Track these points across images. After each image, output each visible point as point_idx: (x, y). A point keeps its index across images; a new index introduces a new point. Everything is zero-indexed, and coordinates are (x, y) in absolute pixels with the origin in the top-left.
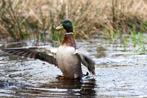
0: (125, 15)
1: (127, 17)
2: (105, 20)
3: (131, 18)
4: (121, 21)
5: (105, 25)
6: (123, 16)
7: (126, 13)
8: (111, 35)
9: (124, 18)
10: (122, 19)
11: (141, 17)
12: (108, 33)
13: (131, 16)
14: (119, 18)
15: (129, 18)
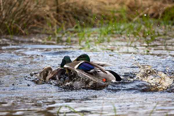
0: (71, 5)
1: (74, 7)
2: (48, 11)
3: (78, 9)
4: (66, 13)
5: (48, 18)
6: (69, 6)
7: (72, 4)
8: (54, 30)
9: (70, 9)
10: (67, 10)
11: (90, 8)
12: (50, 27)
13: (78, 6)
14: (63, 9)
15: (76, 9)
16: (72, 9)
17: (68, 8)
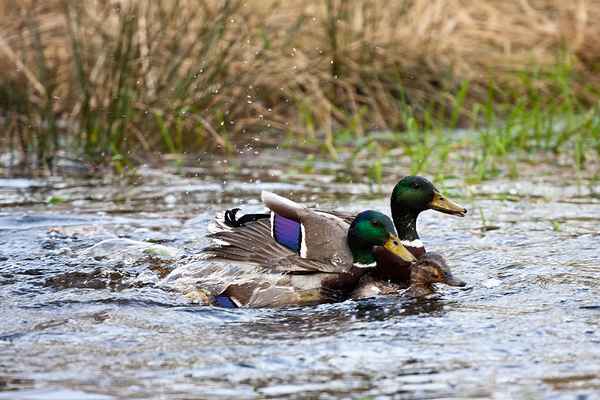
0: (381, 51)
1: (391, 60)
2: (299, 72)
3: (406, 64)
4: (365, 77)
5: (299, 96)
6: (374, 55)
7: (386, 47)
8: (323, 137)
9: (378, 66)
10: (367, 69)
11: (445, 60)
12: (310, 128)
13: (404, 55)
14: (354, 66)
15: (397, 64)
16: (386, 66)
17: (370, 62)
